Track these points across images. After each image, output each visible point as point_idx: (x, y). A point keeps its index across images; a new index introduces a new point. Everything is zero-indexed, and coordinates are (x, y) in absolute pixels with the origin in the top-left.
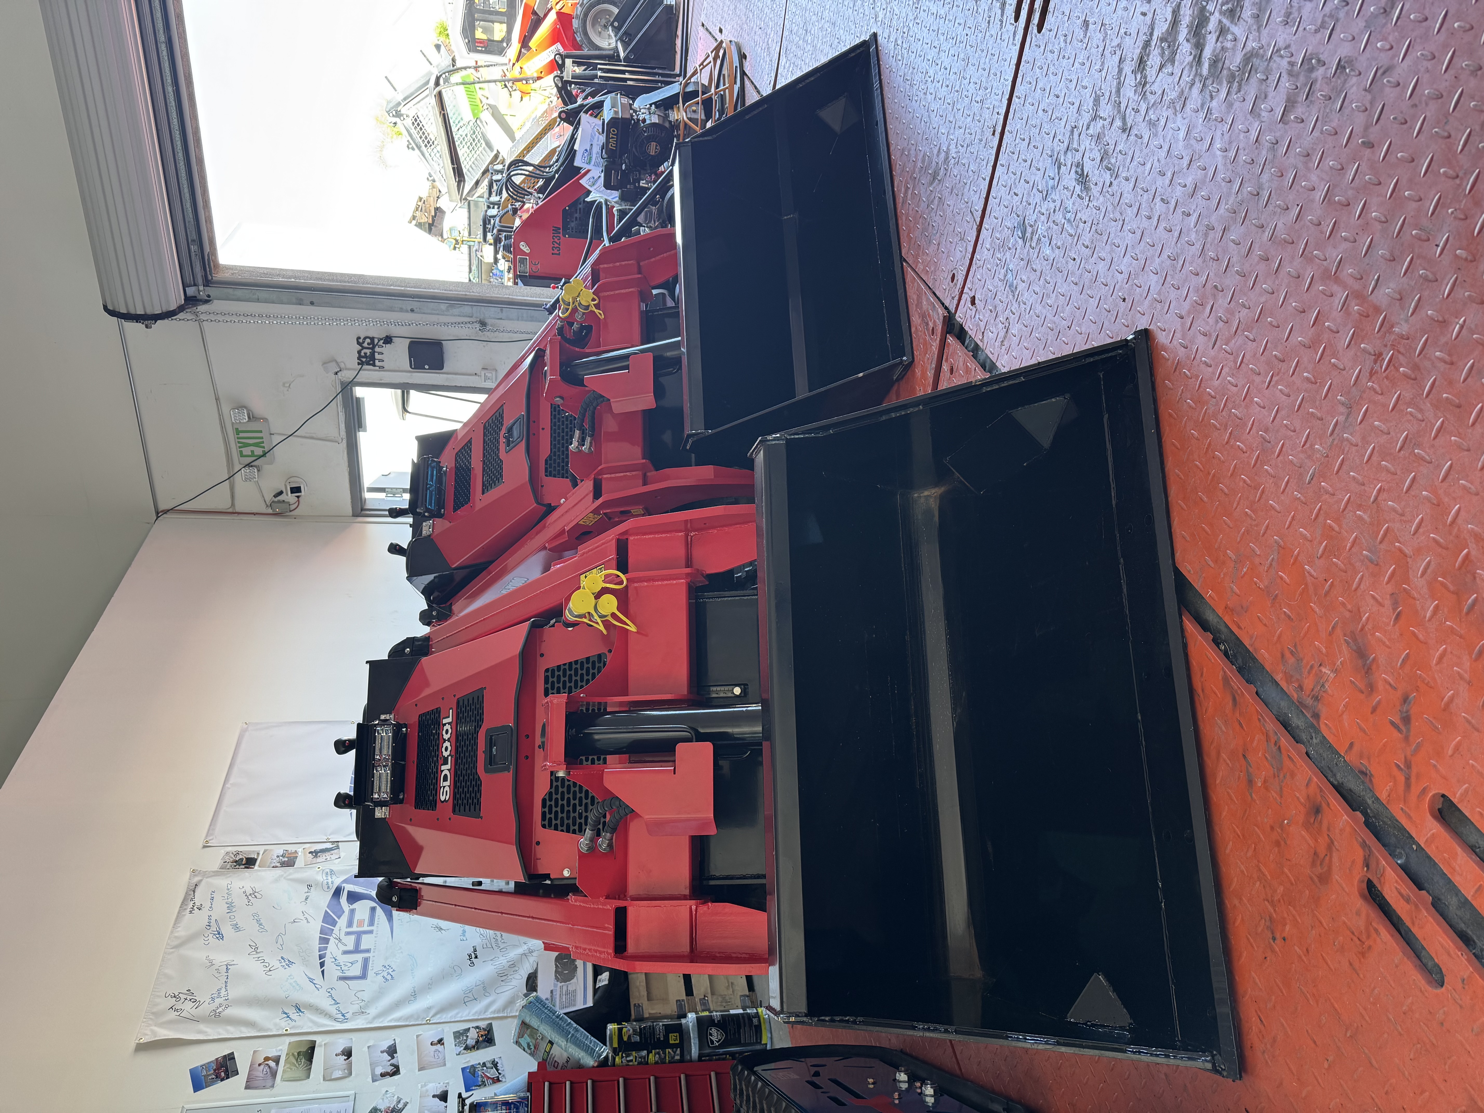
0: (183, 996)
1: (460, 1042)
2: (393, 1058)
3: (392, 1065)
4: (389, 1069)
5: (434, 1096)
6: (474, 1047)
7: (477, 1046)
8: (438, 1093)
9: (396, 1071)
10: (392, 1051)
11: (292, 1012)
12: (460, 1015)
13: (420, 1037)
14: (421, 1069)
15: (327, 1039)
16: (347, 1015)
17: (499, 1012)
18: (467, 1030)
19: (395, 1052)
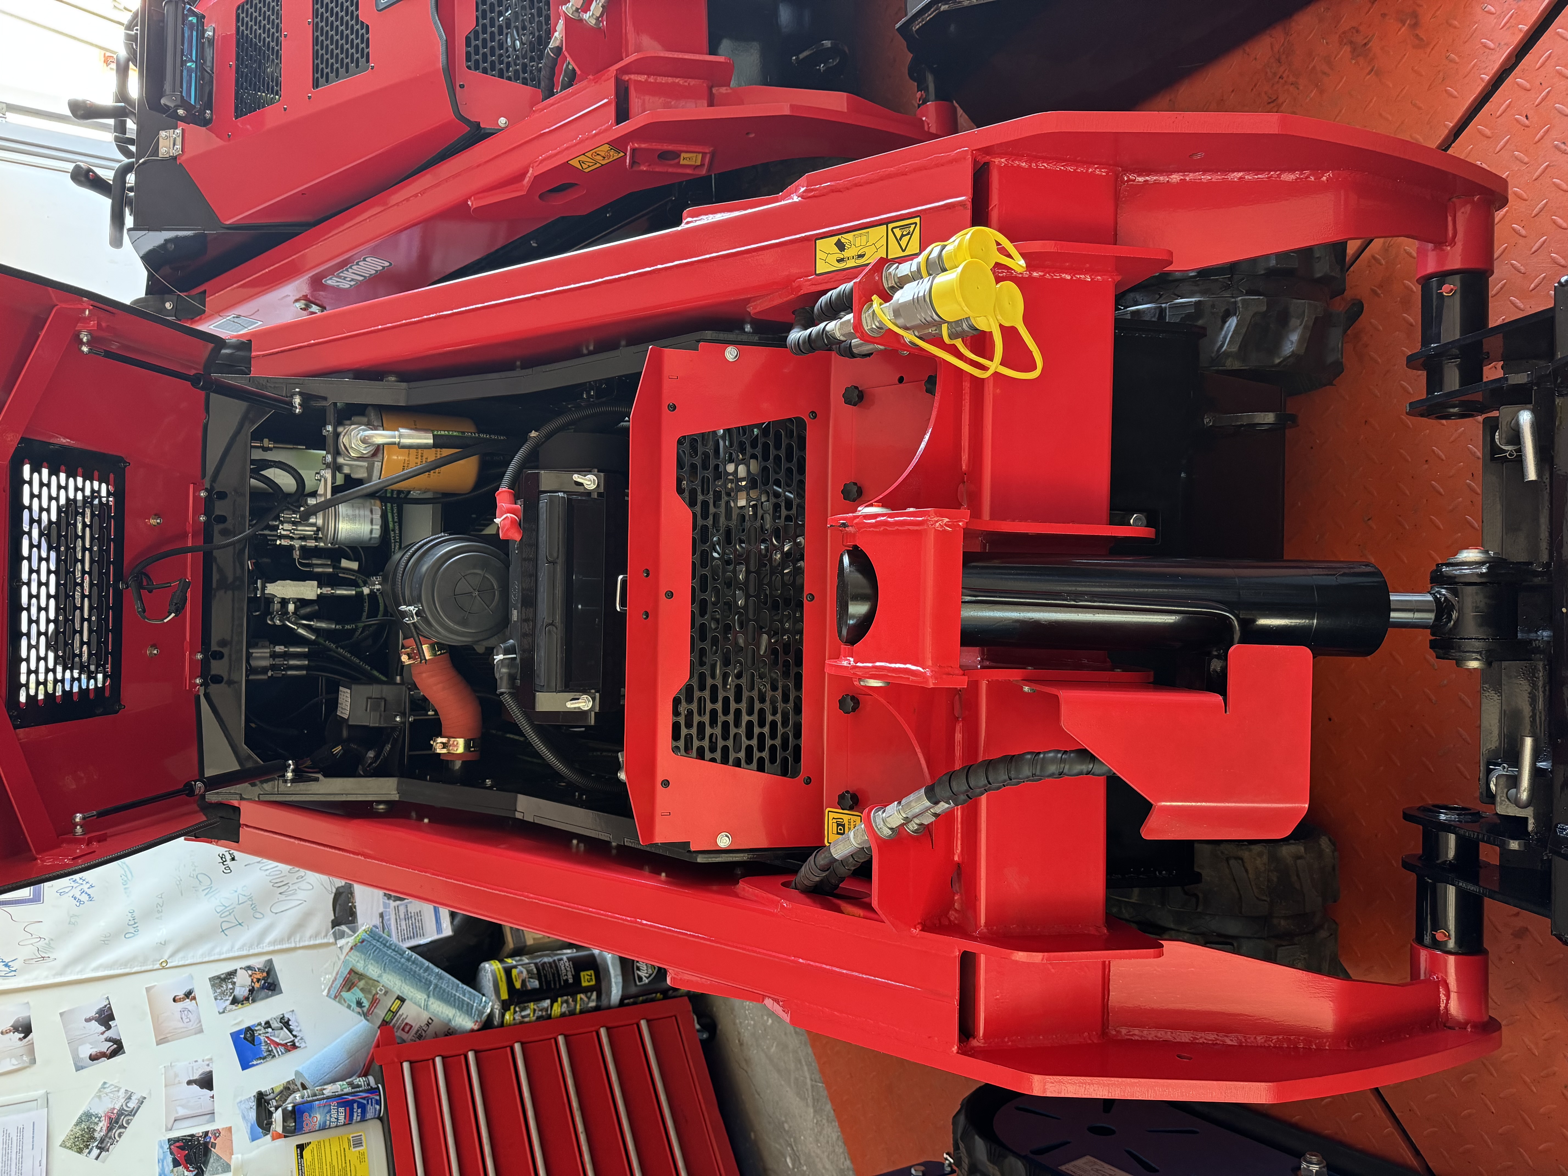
1: (223, 993)
2: (109, 1028)
3: (109, 1040)
4: (105, 1047)
5: (189, 1083)
6: (247, 999)
7: (252, 996)
8: (196, 1076)
9: (118, 1049)
10: (106, 1017)
12: (217, 950)
13: (152, 991)
14: (161, 1041)
16: (14, 965)
17: (281, 941)
18: (233, 973)
19: (111, 1017)
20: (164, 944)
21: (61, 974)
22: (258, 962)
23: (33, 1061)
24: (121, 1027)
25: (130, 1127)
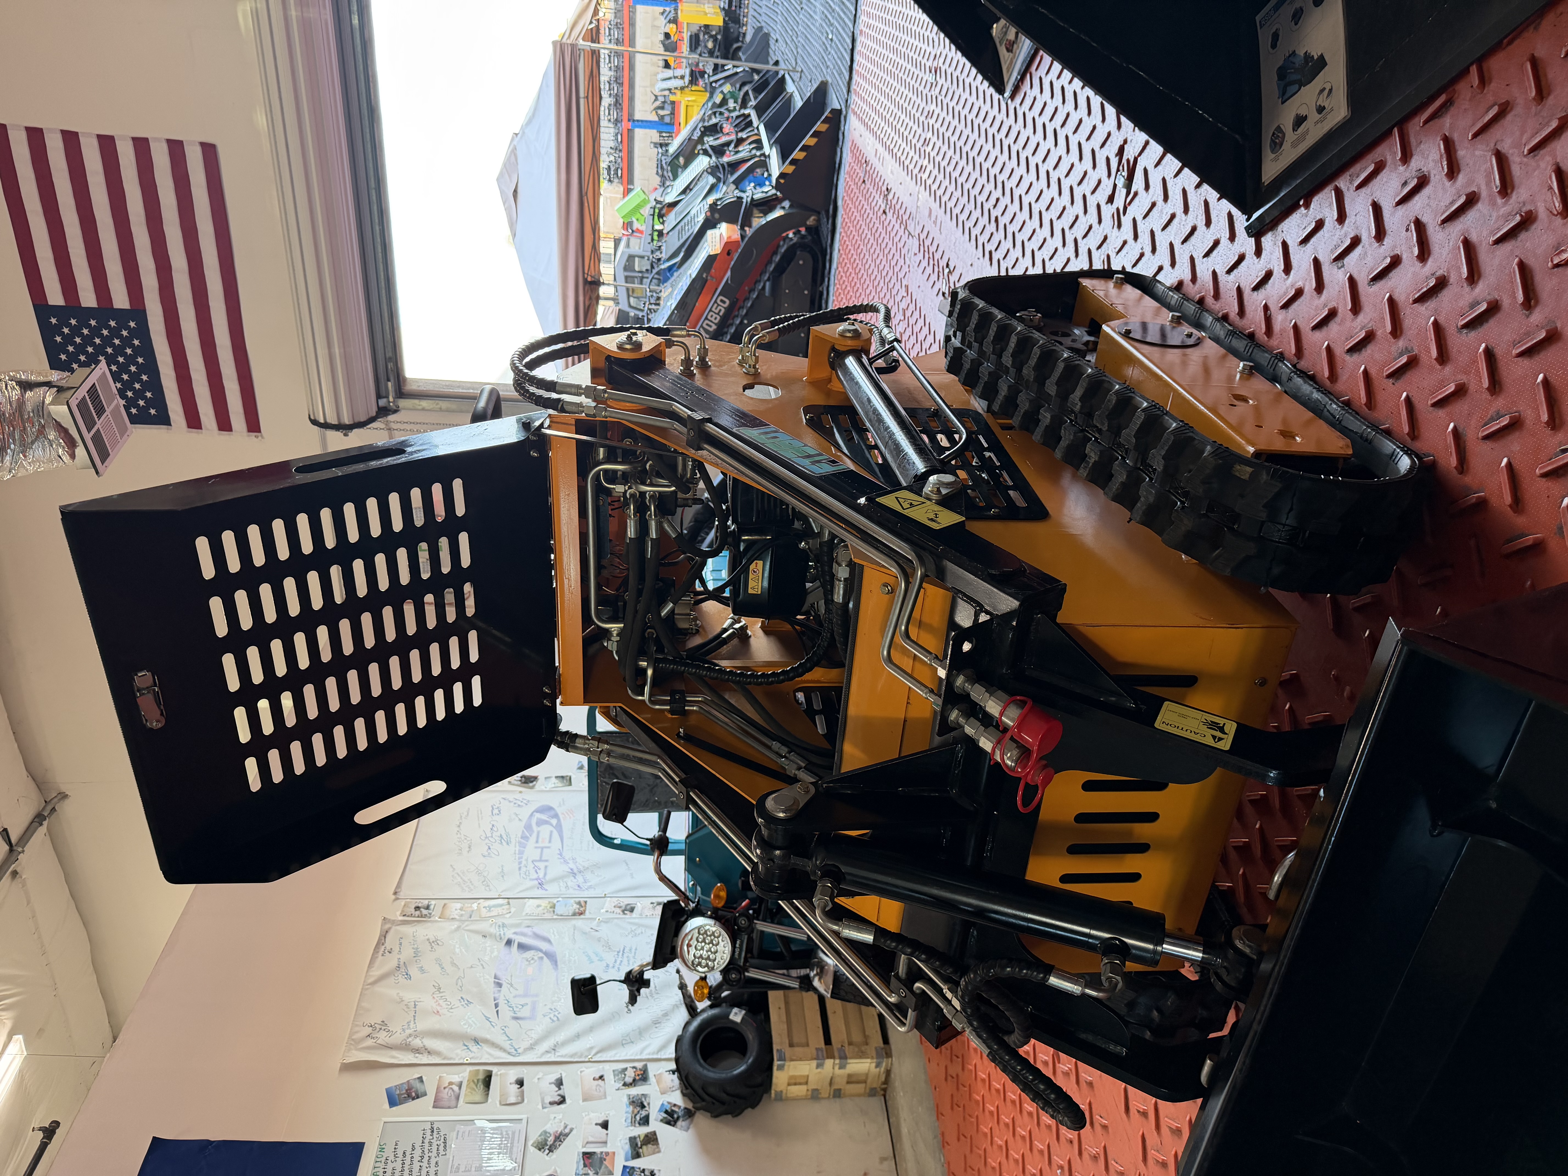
0: (378, 1027)
1: (619, 1080)
2: (560, 1089)
3: (559, 1095)
4: (557, 1099)
5: (596, 1124)
6: (631, 1084)
7: (634, 1083)
8: (600, 1121)
9: (562, 1101)
10: (559, 1083)
11: (471, 1045)
12: (618, 1056)
14: (585, 1100)
15: (503, 1070)
16: (520, 1051)
17: (653, 1054)
18: (626, 1069)
19: (562, 1084)
20: (591, 1048)
21: (540, 1057)
22: (639, 1065)
23: (523, 1100)
24: (566, 1090)
25: (565, 1142)
